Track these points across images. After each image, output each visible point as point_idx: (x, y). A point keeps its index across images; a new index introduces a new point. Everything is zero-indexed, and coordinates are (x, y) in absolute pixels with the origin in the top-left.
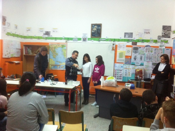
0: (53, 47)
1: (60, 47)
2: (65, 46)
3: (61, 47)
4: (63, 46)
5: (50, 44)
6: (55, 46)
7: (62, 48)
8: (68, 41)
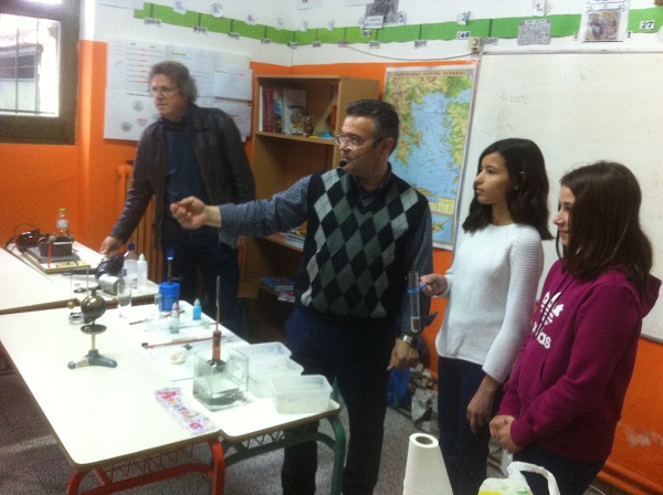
0: (404, 89)
1: (440, 90)
2: (464, 86)
3: (445, 88)
4: (455, 83)
5: (389, 69)
6: (414, 81)
7: (448, 95)
8: (487, 48)
